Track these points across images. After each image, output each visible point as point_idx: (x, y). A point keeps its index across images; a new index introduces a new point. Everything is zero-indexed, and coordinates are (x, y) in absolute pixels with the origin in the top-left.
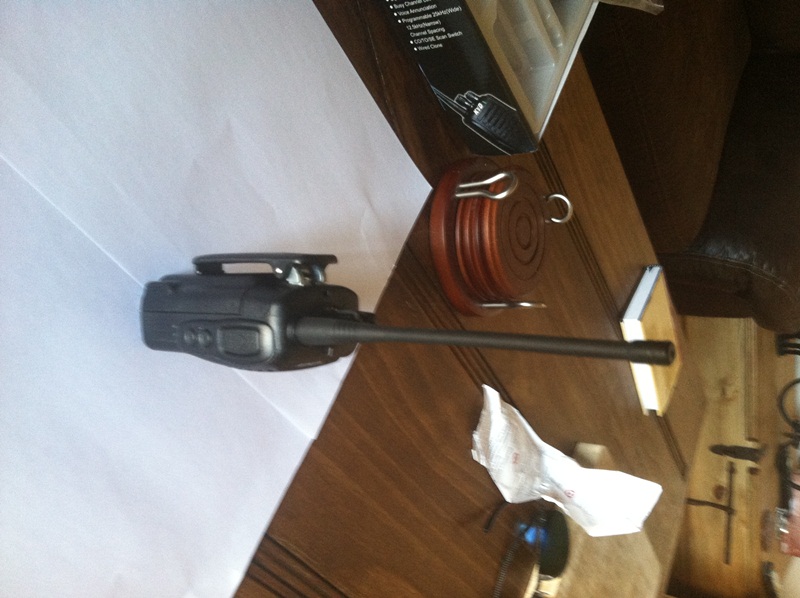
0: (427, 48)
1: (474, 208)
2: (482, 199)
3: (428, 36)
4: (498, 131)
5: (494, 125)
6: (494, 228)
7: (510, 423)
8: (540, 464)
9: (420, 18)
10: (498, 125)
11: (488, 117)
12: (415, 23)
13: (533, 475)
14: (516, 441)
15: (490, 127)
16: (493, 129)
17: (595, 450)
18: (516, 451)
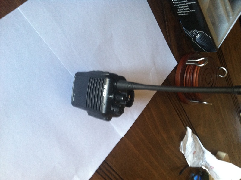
0: (183, 15)
1: (192, 68)
2: (195, 66)
3: (184, 10)
4: (204, 44)
6: (197, 76)
7: (194, 141)
8: (203, 156)
9: (181, 4)
10: (204, 42)
11: (201, 39)
12: (180, 6)
13: (199, 159)
14: (195, 147)
15: (201, 42)
16: (202, 43)
17: (223, 155)
18: (195, 150)
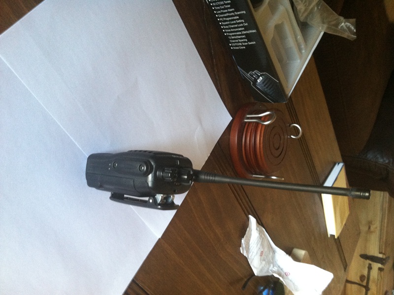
0: (237, 48)
2: (257, 124)
3: (239, 42)
6: (262, 138)
7: (261, 236)
8: (273, 258)
11: (264, 84)
13: (269, 263)
14: (262, 245)
17: (302, 253)
18: (262, 250)
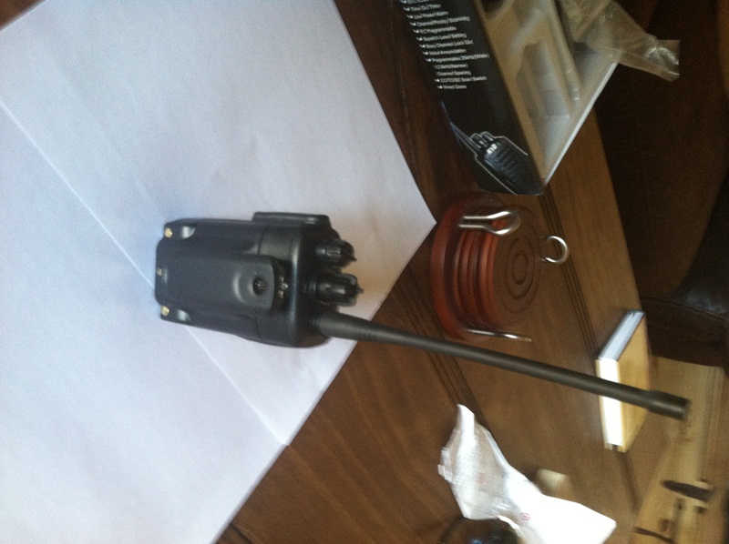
0: (451, 87)
1: (476, 240)
3: (454, 76)
5: (504, 165)
9: (449, 59)
12: (444, 63)
14: (483, 462)
15: (501, 167)
16: (503, 169)
17: (555, 478)
18: (482, 471)
